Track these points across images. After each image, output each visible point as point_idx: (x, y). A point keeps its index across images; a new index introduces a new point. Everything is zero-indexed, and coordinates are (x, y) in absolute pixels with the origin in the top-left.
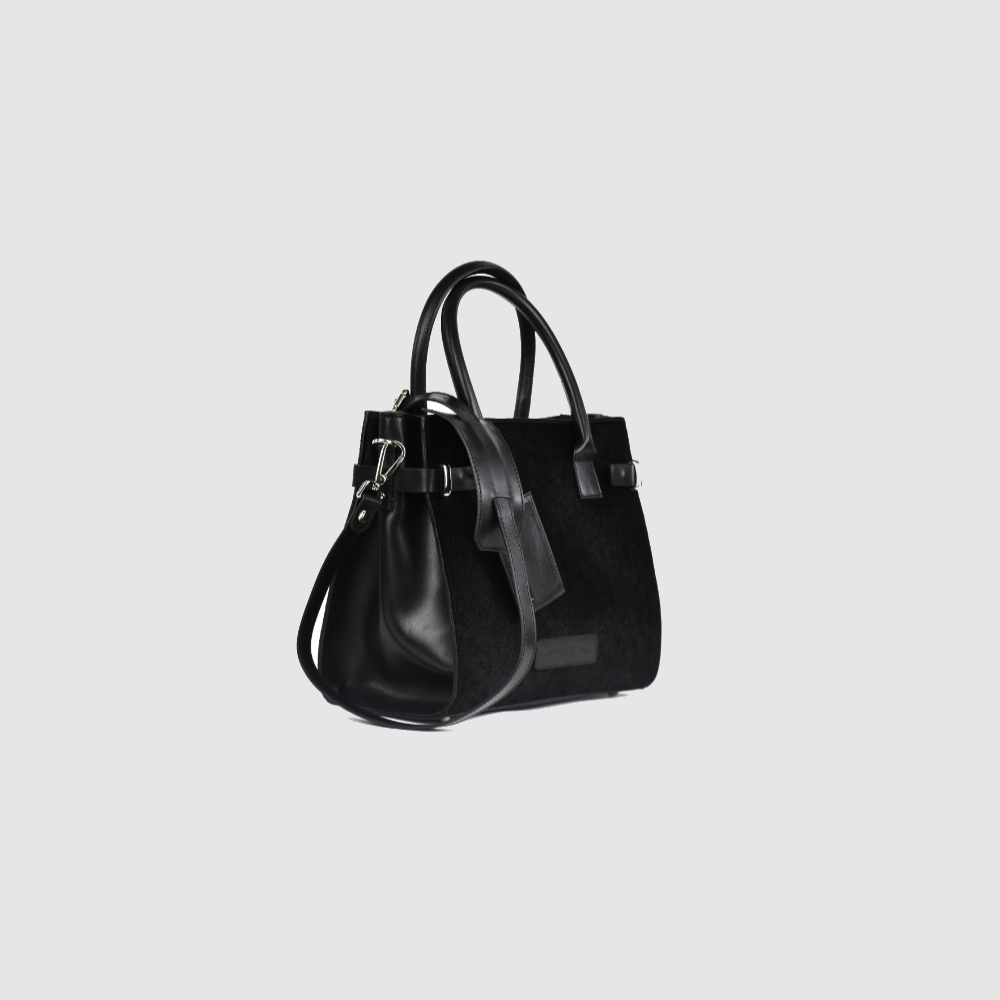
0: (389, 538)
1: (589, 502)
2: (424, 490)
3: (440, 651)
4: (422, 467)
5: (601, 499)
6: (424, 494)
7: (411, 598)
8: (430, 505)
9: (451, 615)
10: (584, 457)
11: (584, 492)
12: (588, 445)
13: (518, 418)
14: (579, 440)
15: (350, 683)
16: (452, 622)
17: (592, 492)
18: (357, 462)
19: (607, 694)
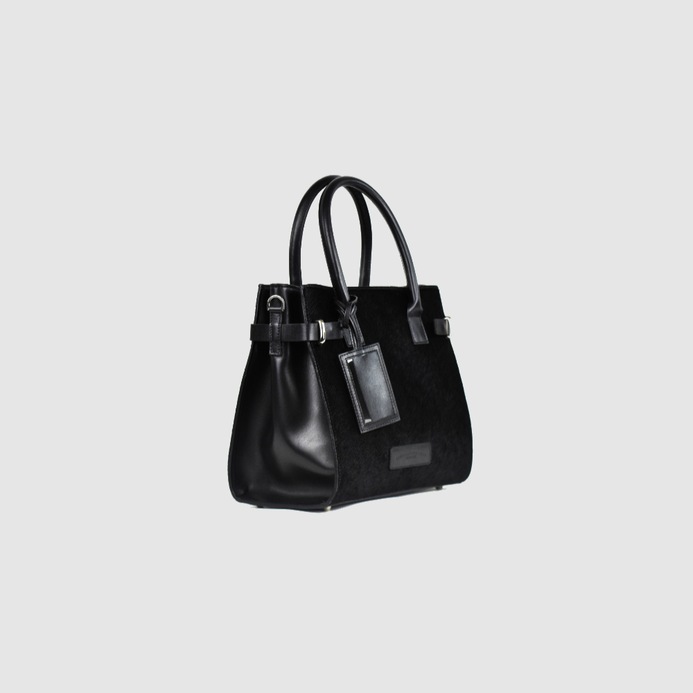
0: (279, 377)
1: (420, 347)
2: (305, 338)
3: (323, 459)
4: (303, 322)
5: (427, 345)
6: (305, 343)
7: (299, 420)
8: (310, 349)
9: (331, 430)
10: (416, 314)
11: (416, 339)
12: (418, 304)
13: (362, 286)
14: (411, 301)
15: (251, 487)
16: (332, 435)
17: (421, 340)
18: (253, 323)
19: (434, 488)
